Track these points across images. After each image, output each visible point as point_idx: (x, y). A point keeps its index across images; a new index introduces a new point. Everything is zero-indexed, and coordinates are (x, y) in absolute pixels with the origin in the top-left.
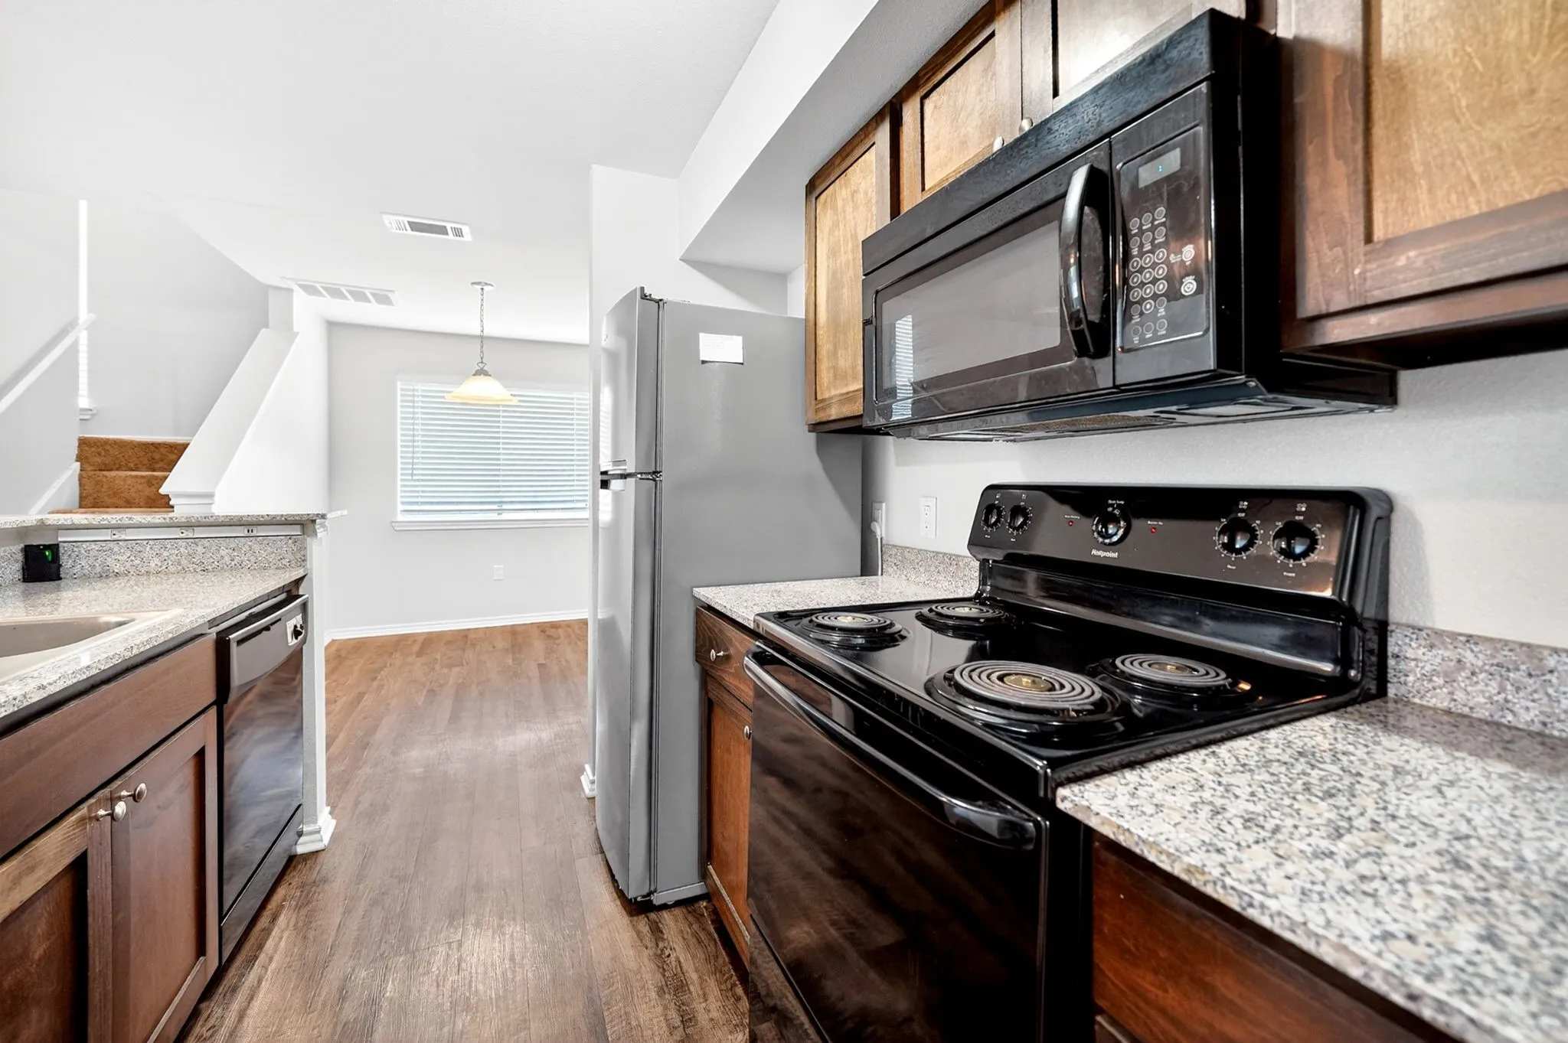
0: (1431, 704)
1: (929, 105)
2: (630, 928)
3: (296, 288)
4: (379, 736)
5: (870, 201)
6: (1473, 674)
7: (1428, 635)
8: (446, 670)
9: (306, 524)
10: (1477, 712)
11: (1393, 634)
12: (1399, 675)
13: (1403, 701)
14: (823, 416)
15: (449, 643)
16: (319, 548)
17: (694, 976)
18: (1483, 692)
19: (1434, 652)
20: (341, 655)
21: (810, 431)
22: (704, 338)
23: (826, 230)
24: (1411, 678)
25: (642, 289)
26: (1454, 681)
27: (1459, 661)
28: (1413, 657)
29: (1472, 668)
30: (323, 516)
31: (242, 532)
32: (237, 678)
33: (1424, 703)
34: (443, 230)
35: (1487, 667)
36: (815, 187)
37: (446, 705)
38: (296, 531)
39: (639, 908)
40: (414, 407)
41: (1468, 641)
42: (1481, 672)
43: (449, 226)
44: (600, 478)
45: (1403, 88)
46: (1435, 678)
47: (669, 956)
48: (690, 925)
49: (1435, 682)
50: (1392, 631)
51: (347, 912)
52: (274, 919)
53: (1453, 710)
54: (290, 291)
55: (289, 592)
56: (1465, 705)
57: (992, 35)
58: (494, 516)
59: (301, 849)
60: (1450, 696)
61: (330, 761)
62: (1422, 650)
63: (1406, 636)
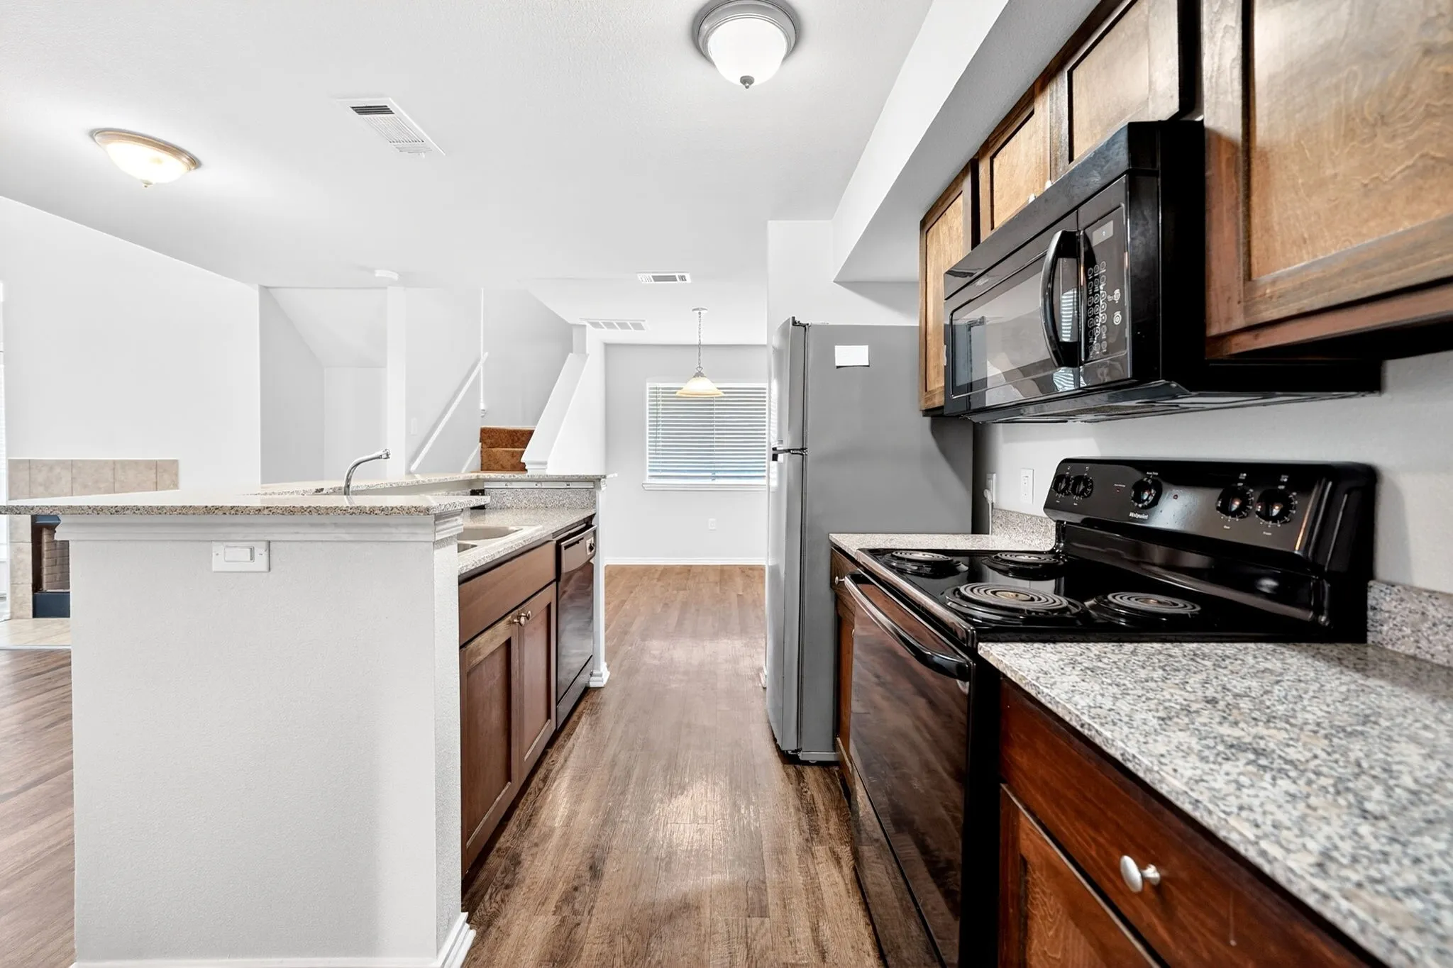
0: (1400, 651)
1: (996, 161)
2: (782, 771)
3: (588, 325)
4: (634, 628)
5: (959, 237)
6: (1434, 625)
7: (1399, 590)
8: (675, 592)
9: (596, 481)
10: (1437, 659)
11: (1372, 589)
12: (1375, 624)
13: (1379, 646)
14: (930, 405)
15: (678, 574)
16: (602, 496)
17: (822, 808)
18: (1442, 641)
19: (1404, 605)
20: (614, 573)
21: (924, 416)
22: (838, 349)
23: (933, 258)
24: (1385, 628)
25: (794, 318)
26: (1419, 631)
27: (1423, 613)
28: (1386, 609)
29: (1433, 620)
30: (605, 477)
31: (564, 485)
32: (565, 568)
33: (1396, 649)
34: (673, 278)
35: (1445, 620)
36: (926, 224)
37: (674, 615)
38: (591, 486)
39: (789, 759)
40: (657, 401)
41: (1430, 596)
42: (1441, 624)
43: (677, 275)
44: (772, 452)
45: (1268, 168)
46: (1404, 628)
47: (806, 792)
48: (824, 778)
49: (1404, 631)
50: (1371, 587)
51: (617, 723)
52: (579, 718)
53: (1419, 656)
54: (585, 326)
55: (587, 523)
56: (1427, 652)
57: (1032, 113)
58: (709, 481)
59: (592, 685)
60: (1415, 644)
61: (607, 639)
62: (1394, 603)
63: (1381, 591)
